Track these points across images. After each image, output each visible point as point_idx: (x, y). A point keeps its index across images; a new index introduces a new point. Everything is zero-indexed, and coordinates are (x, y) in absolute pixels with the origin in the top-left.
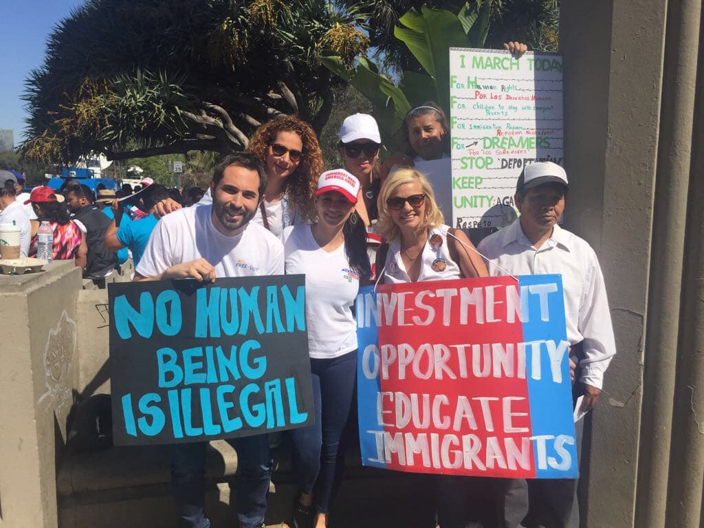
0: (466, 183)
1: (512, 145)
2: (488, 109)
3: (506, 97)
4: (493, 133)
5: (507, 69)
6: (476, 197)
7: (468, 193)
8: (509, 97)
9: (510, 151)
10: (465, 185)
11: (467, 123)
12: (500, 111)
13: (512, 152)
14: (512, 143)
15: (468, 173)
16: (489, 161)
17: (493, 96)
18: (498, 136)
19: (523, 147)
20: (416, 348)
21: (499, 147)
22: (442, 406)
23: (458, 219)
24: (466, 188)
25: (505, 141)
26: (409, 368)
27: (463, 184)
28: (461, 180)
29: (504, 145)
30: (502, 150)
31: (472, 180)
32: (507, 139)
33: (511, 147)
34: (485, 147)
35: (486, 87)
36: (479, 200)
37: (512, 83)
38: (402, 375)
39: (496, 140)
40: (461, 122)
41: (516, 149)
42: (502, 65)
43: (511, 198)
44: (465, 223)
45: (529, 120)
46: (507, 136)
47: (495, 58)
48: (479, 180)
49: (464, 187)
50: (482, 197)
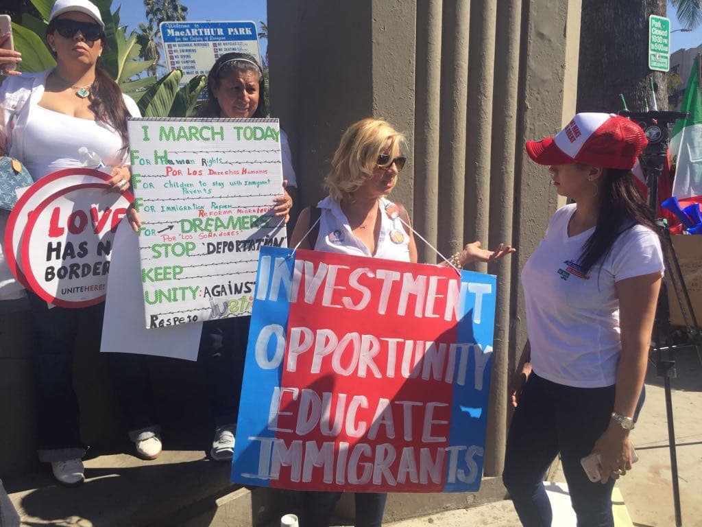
0: (161, 274)
1: (219, 227)
2: (184, 187)
3: (208, 172)
4: (193, 214)
5: (208, 139)
6: (175, 290)
7: (164, 286)
8: (211, 172)
9: (218, 233)
10: (159, 277)
11: (157, 205)
12: (202, 188)
13: (221, 235)
14: (219, 224)
15: (163, 262)
16: (190, 246)
17: (191, 172)
18: (201, 217)
19: (234, 228)
20: (340, 337)
21: (202, 230)
22: (360, 409)
23: (152, 317)
24: (161, 280)
25: (210, 222)
26: (327, 360)
27: (156, 276)
28: (153, 272)
29: (209, 228)
30: (207, 233)
31: (168, 271)
32: (212, 220)
33: (218, 229)
34: (183, 231)
35: (180, 162)
36: (179, 293)
37: (215, 156)
38: (316, 368)
39: (198, 223)
40: (150, 204)
41: (226, 231)
42: (201, 136)
43: (223, 286)
44: (163, 320)
45: (240, 196)
46: (213, 217)
47: (190, 128)
48: (178, 270)
49: (157, 279)
50: (183, 289)
